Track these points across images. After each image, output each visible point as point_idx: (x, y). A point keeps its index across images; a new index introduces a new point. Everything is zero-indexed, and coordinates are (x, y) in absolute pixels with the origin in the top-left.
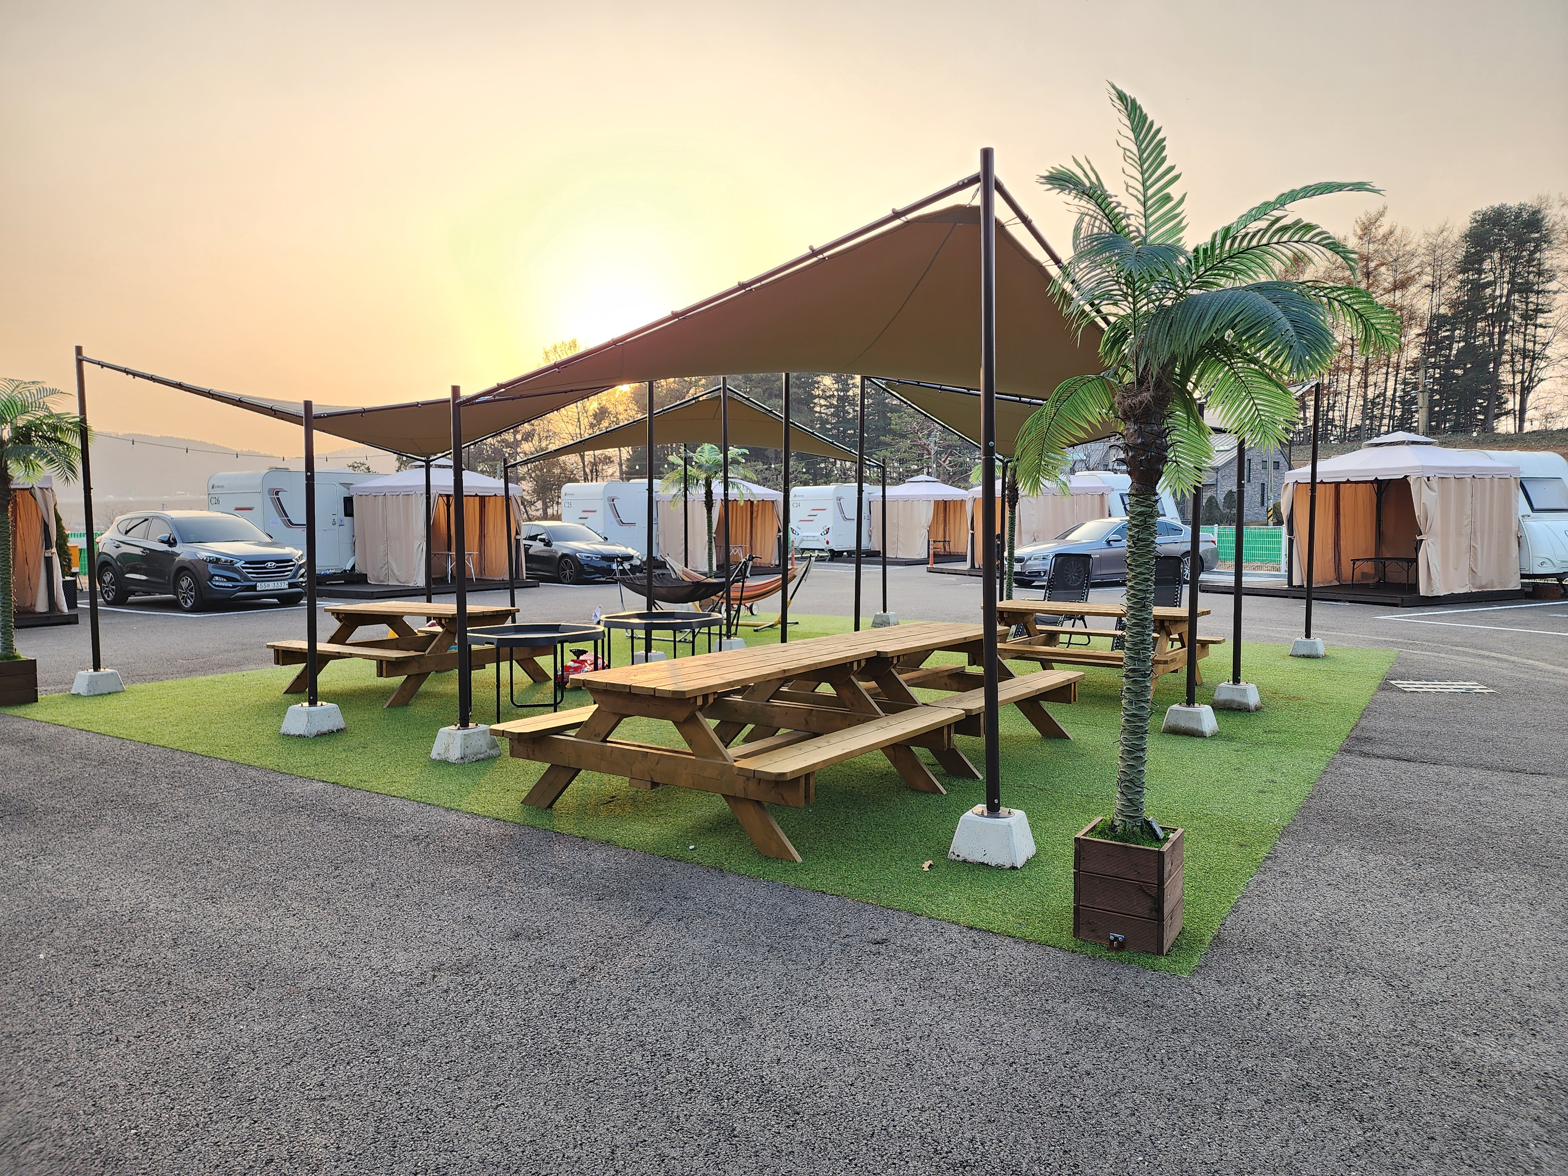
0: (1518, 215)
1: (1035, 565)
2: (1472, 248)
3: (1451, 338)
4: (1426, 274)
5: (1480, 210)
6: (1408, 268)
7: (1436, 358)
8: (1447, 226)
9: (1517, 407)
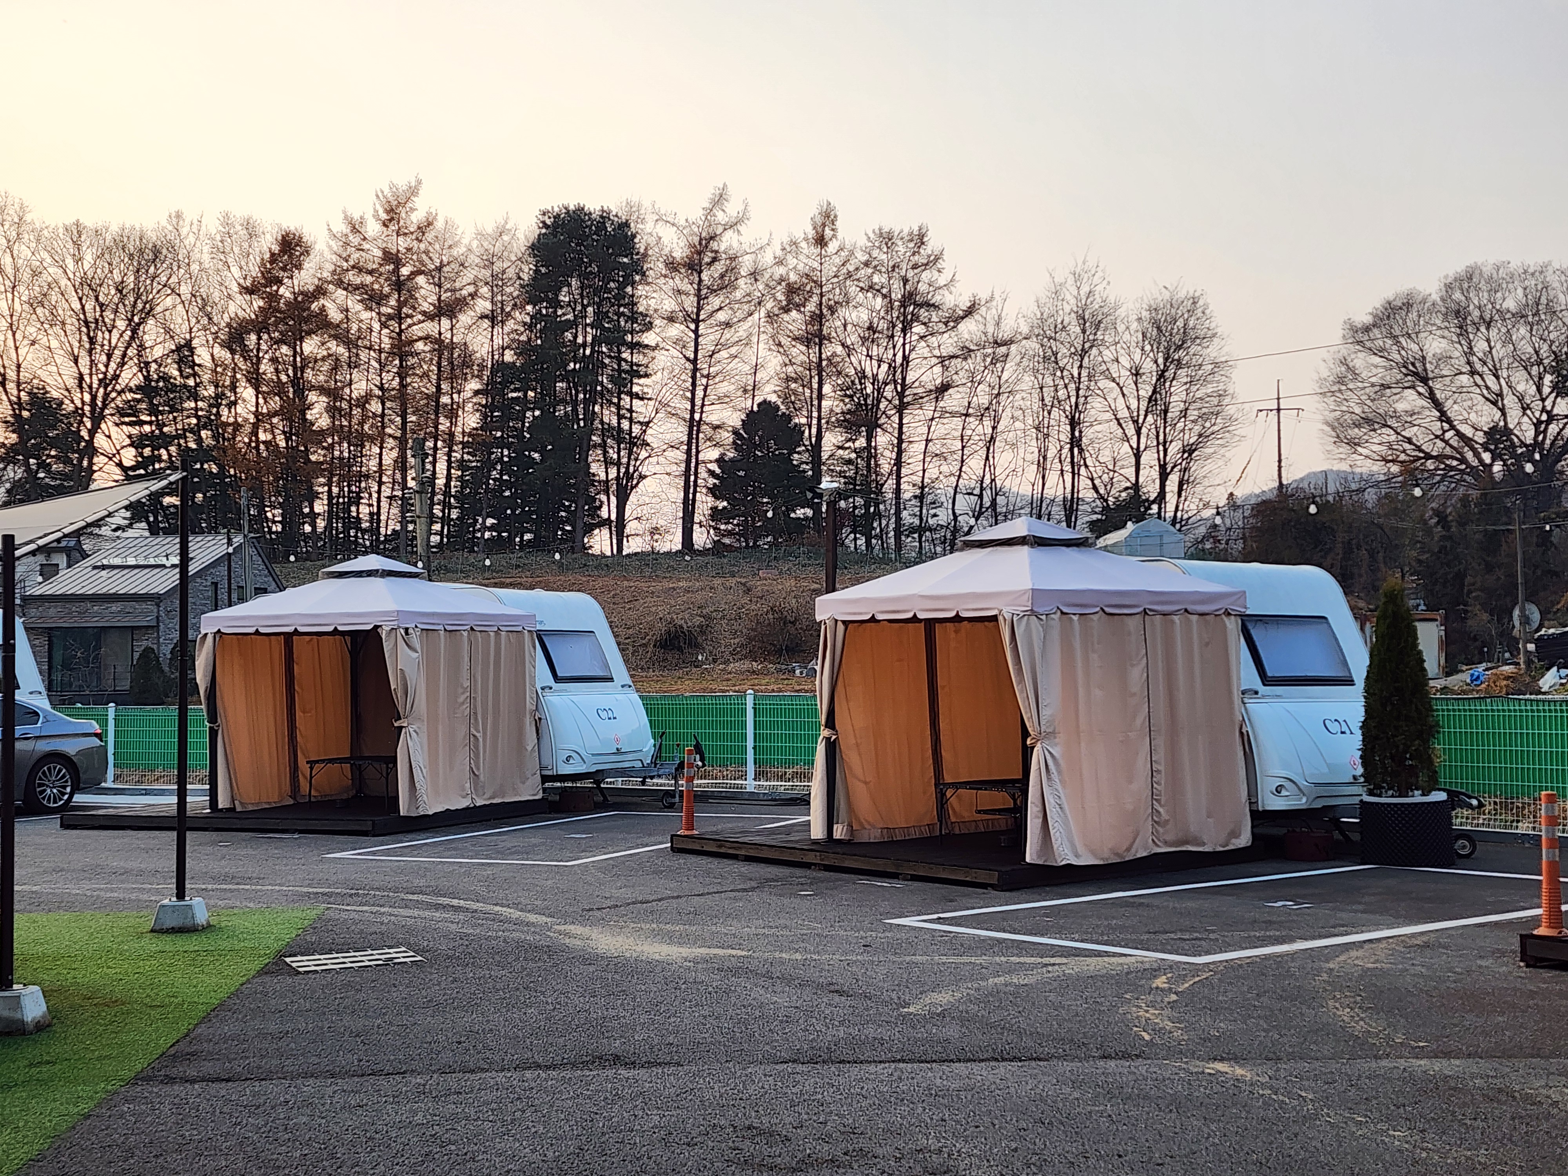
0: (601, 225)
2: (542, 266)
3: (524, 403)
4: (483, 297)
5: (550, 209)
7: (502, 431)
8: (507, 228)
9: (613, 517)
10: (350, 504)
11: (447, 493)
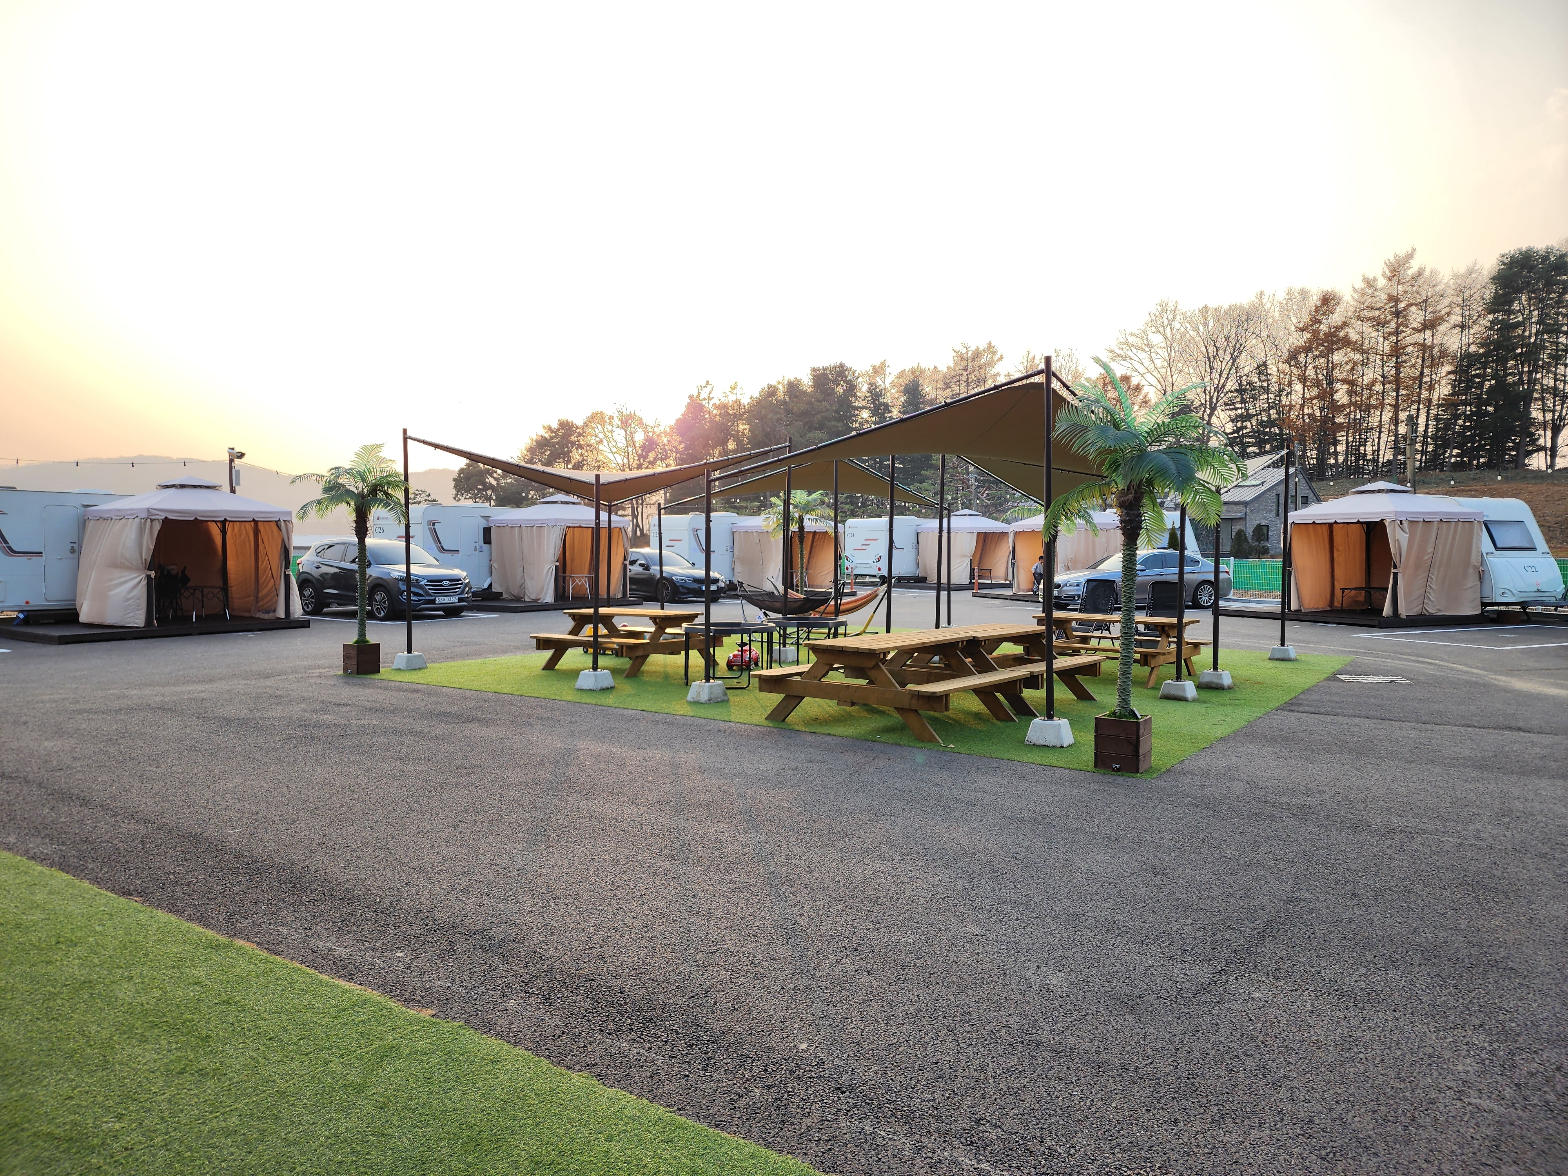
0: (1545, 258)
1: (1070, 591)
2: (1500, 290)
3: (1483, 377)
4: (1455, 314)
5: (1507, 252)
6: (1439, 308)
7: (1467, 396)
8: (1476, 268)
9: (1549, 445)
10: (1360, 446)
11: (1425, 436)
